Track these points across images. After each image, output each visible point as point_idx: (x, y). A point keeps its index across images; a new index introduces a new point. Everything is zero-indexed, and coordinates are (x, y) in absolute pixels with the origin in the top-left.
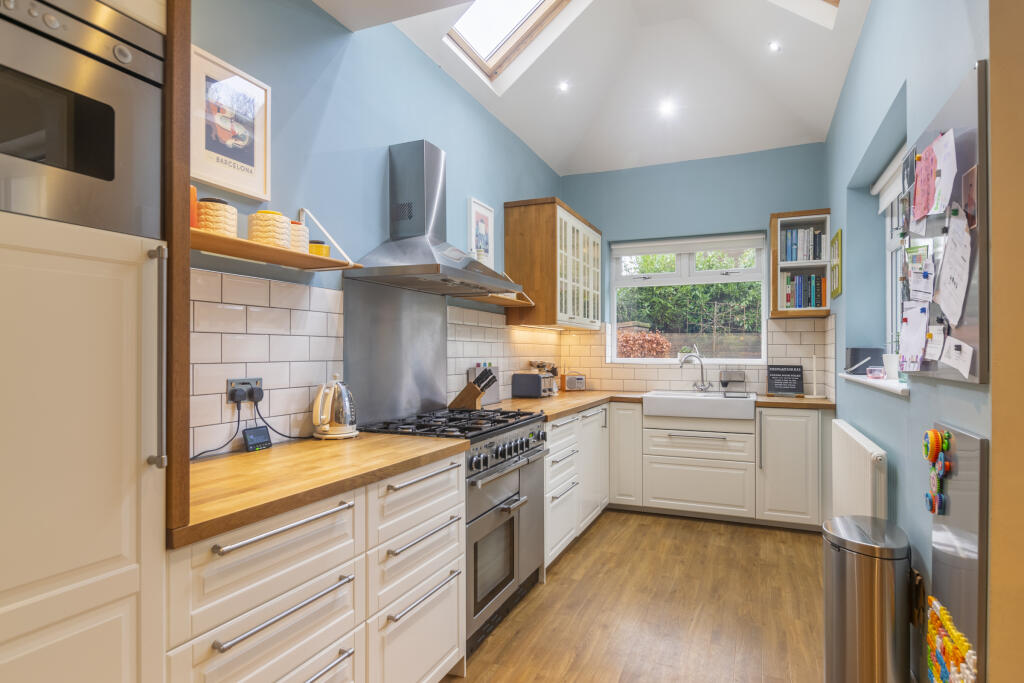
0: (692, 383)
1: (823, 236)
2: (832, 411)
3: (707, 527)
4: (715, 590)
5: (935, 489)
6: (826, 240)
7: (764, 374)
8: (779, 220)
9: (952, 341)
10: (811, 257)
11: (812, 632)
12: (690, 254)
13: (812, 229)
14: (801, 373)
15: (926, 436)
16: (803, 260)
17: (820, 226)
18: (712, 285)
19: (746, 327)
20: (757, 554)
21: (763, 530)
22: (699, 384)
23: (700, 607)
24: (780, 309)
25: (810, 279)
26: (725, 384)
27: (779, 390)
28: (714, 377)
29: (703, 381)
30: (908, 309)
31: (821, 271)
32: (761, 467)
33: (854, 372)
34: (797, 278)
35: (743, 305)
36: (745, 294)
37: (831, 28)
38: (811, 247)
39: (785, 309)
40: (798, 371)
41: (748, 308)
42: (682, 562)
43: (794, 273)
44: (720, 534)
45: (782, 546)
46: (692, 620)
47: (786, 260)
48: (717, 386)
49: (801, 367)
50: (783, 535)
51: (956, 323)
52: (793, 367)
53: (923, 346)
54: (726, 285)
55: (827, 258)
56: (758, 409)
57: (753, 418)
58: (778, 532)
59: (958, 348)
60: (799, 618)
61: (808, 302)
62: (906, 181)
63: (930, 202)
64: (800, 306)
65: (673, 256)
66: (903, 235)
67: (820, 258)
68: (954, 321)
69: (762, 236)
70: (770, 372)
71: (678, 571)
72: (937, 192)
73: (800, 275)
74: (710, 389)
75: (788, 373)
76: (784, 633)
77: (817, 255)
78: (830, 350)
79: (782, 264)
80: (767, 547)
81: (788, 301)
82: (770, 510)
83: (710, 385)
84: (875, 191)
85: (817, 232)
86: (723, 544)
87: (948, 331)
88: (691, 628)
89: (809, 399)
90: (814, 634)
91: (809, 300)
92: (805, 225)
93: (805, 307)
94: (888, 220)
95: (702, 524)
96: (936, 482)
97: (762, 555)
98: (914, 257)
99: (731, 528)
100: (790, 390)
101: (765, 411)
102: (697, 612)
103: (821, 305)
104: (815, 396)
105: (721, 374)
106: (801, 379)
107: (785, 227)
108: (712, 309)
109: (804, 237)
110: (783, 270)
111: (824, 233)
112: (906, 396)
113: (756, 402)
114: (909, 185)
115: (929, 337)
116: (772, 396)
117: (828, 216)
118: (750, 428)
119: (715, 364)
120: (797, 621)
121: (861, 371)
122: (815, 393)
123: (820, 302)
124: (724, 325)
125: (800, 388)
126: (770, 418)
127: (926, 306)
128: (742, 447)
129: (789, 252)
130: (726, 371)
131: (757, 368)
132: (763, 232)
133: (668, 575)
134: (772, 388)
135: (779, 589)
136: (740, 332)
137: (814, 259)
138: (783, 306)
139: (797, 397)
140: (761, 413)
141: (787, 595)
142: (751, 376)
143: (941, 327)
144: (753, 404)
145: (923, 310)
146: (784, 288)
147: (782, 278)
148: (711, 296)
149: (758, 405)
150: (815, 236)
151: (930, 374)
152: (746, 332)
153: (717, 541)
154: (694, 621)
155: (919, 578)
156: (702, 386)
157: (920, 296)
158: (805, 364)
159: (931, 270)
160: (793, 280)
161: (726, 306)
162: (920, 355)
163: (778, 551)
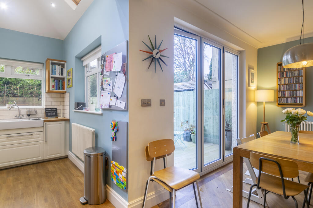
0: (14, 116)
1: (64, 69)
2: (68, 121)
3: (25, 168)
4: (38, 186)
5: (114, 135)
6: (65, 70)
7: (44, 111)
8: (50, 61)
9: (118, 101)
10: (60, 75)
11: (74, 185)
12: (11, 66)
13: (60, 66)
14: (56, 110)
15: (112, 123)
16: (57, 75)
17: (63, 66)
18: (4, 78)
19: (19, 95)
20: (48, 170)
21: (47, 163)
22: (18, 116)
23: (36, 194)
24: (51, 90)
25: (60, 81)
26: (29, 115)
27: (49, 116)
28: (24, 113)
29: (19, 115)
30: (102, 93)
31: (63, 79)
32: (46, 142)
33: (78, 109)
34: (56, 80)
35: (18, 87)
36: (19, 83)
37: (74, 10)
38: (60, 72)
39: (52, 90)
40: (55, 110)
41: (20, 88)
42: (21, 183)
43: (55, 79)
44: (32, 168)
45: (55, 165)
46: (35, 200)
47: (52, 74)
48: (25, 116)
49: (56, 108)
50: (54, 162)
51: (120, 97)
52: (54, 108)
53: (109, 102)
54: (10, 79)
55: (65, 75)
56: (45, 123)
57: (43, 126)
58: (52, 162)
59: (121, 102)
60: (69, 183)
61: (59, 88)
62: (102, 61)
63: (111, 68)
64: (57, 89)
65: (4, 65)
66: (101, 74)
67: (63, 75)
68: (119, 96)
69: (43, 65)
70: (46, 110)
71: (21, 186)
72: (114, 66)
73: (57, 80)
74: (23, 117)
75: (52, 110)
76: (67, 189)
77: (62, 74)
78: (67, 103)
79: (51, 75)
80: (50, 167)
81: (53, 87)
82: (49, 155)
83: (23, 116)
84: (82, 60)
85: (62, 67)
86: (34, 171)
87: (117, 98)
88: (36, 202)
89: (59, 118)
90: (75, 185)
91: (60, 88)
92: (59, 64)
93: (59, 90)
94: (85, 68)
95: (23, 167)
96: (114, 134)
97: (50, 170)
98: (105, 80)
99: (35, 165)
100: (54, 116)
101: (47, 123)
102: (35, 196)
103: (63, 90)
104: (61, 117)
105: (27, 112)
106: (57, 112)
107: (52, 63)
108: (3, 87)
109: (58, 68)
110: (52, 77)
111: (64, 68)
112: (102, 115)
113: (44, 121)
114: (104, 62)
115: (111, 100)
116: (48, 118)
117: (66, 63)
118: (42, 129)
119: (24, 109)
120: (69, 184)
121: (81, 109)
122: (61, 116)
123: (63, 89)
124: (9, 94)
125: (56, 115)
126: (49, 125)
127: (110, 92)
128: (39, 136)
129: (53, 72)
130: (29, 110)
131: (41, 109)
132: (44, 64)
133: (17, 189)
134: (47, 115)
135: (60, 178)
136: (18, 96)
137: (61, 75)
138: (51, 89)
139: (56, 118)
140: (46, 124)
141: (63, 179)
142: (39, 112)
143: (115, 98)
144: (43, 121)
145: (109, 93)
146: (52, 83)
147: (51, 80)
148: (3, 82)
149: (45, 121)
150: (61, 68)
151: (111, 109)
152: (19, 97)
153: (32, 171)
154: (36, 199)
155: (107, 158)
156: (19, 116)
157: (108, 90)
158: (58, 108)
159: (111, 84)
160: (54, 81)
161: (10, 87)
162: (108, 104)
163: (54, 167)
